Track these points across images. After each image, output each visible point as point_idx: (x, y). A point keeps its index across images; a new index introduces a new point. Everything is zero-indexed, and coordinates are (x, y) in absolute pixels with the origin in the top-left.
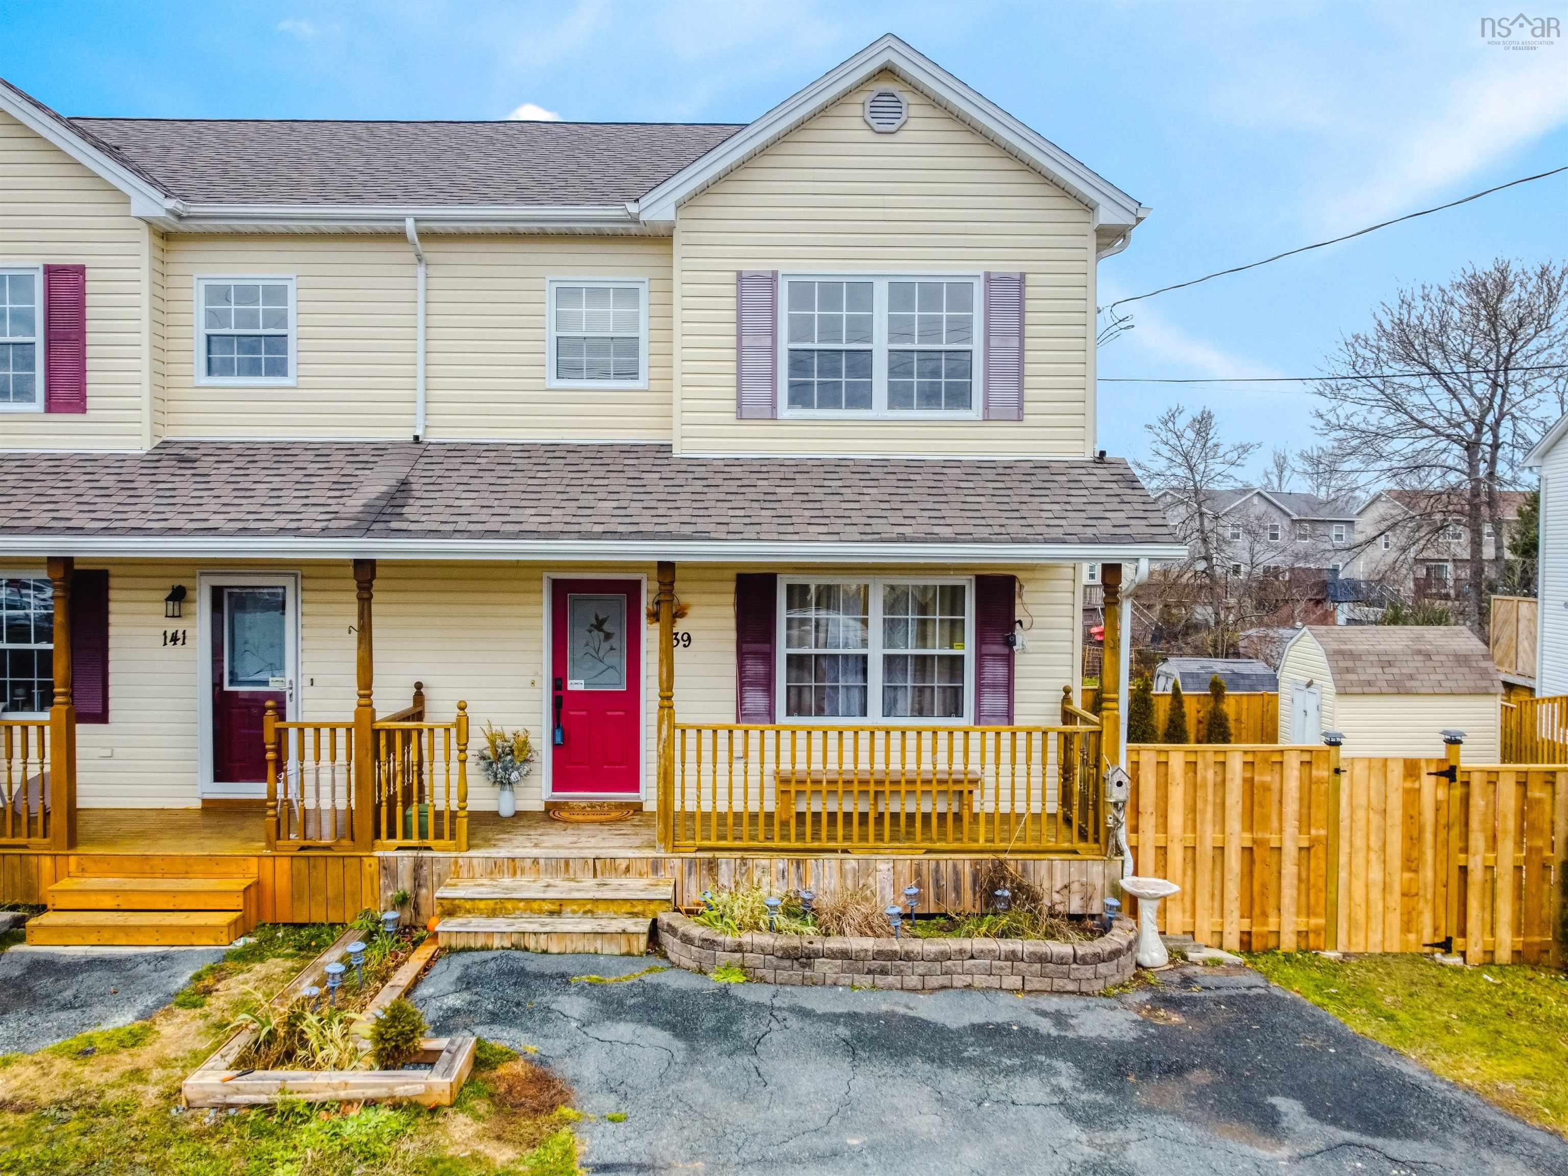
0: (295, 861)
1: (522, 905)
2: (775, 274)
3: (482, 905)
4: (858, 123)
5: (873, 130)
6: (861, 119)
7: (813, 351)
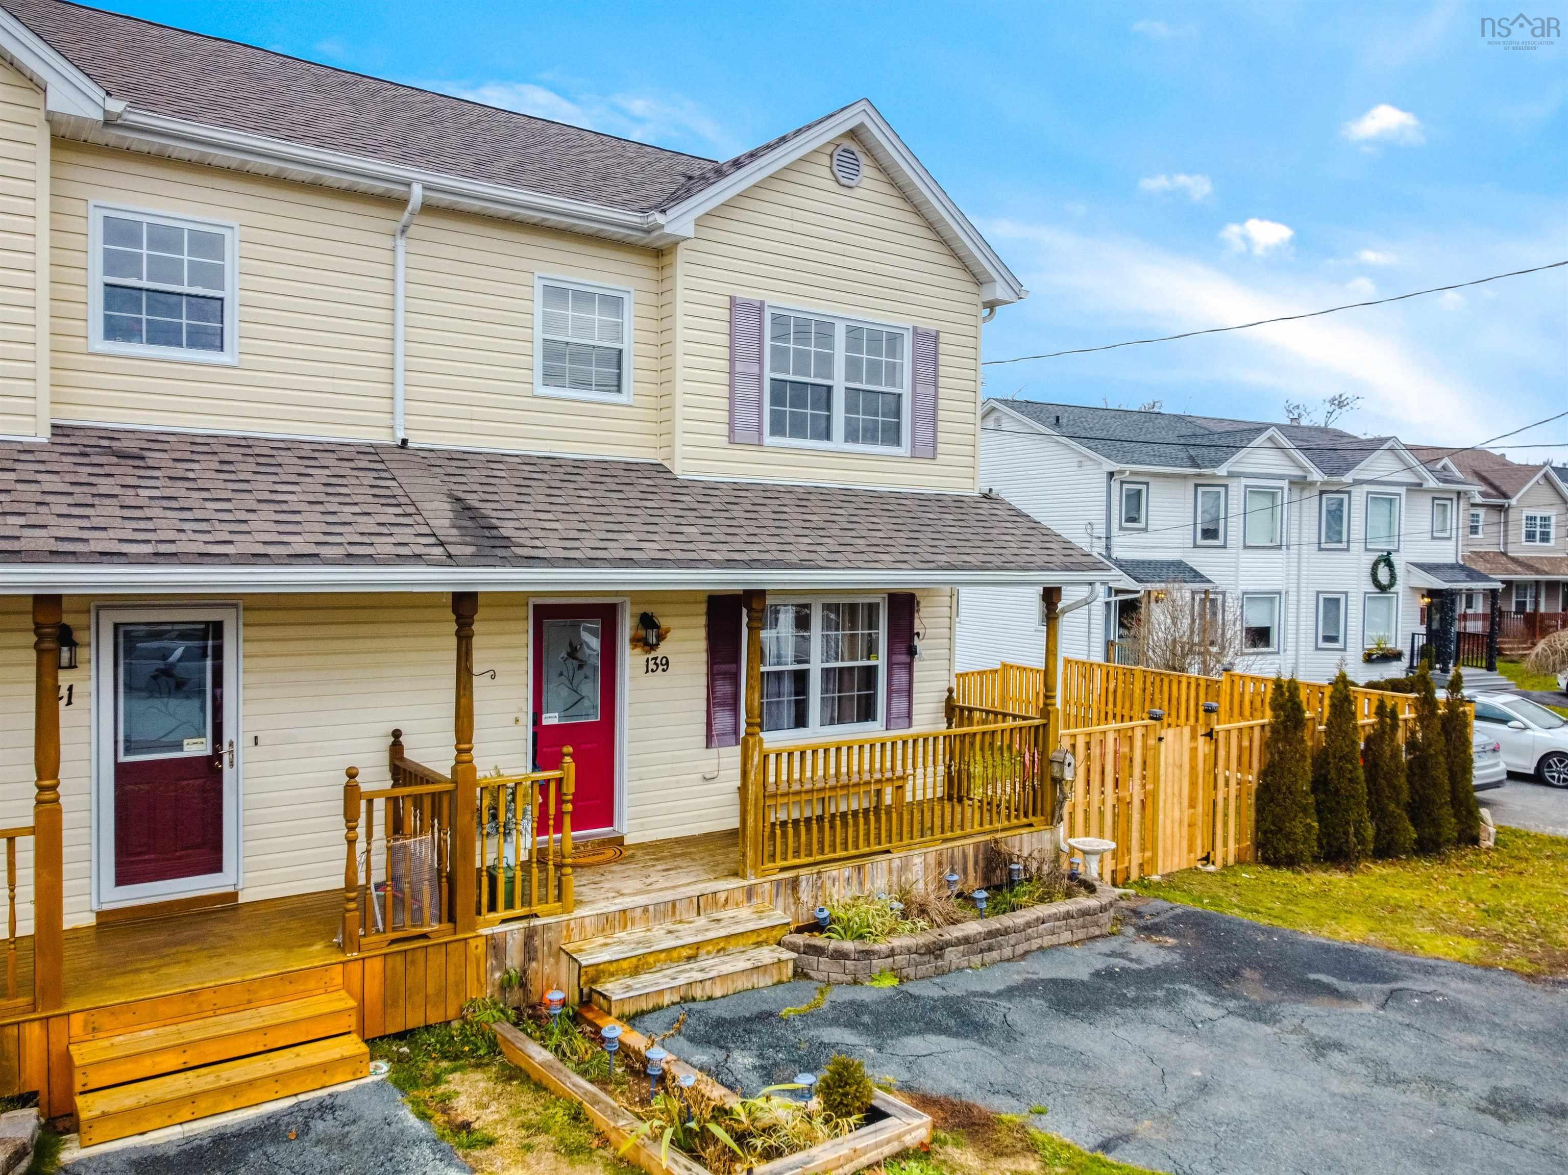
0: (389, 960)
1: (663, 955)
2: (762, 303)
3: (625, 965)
4: (826, 172)
5: (837, 181)
6: (828, 170)
7: (786, 381)
